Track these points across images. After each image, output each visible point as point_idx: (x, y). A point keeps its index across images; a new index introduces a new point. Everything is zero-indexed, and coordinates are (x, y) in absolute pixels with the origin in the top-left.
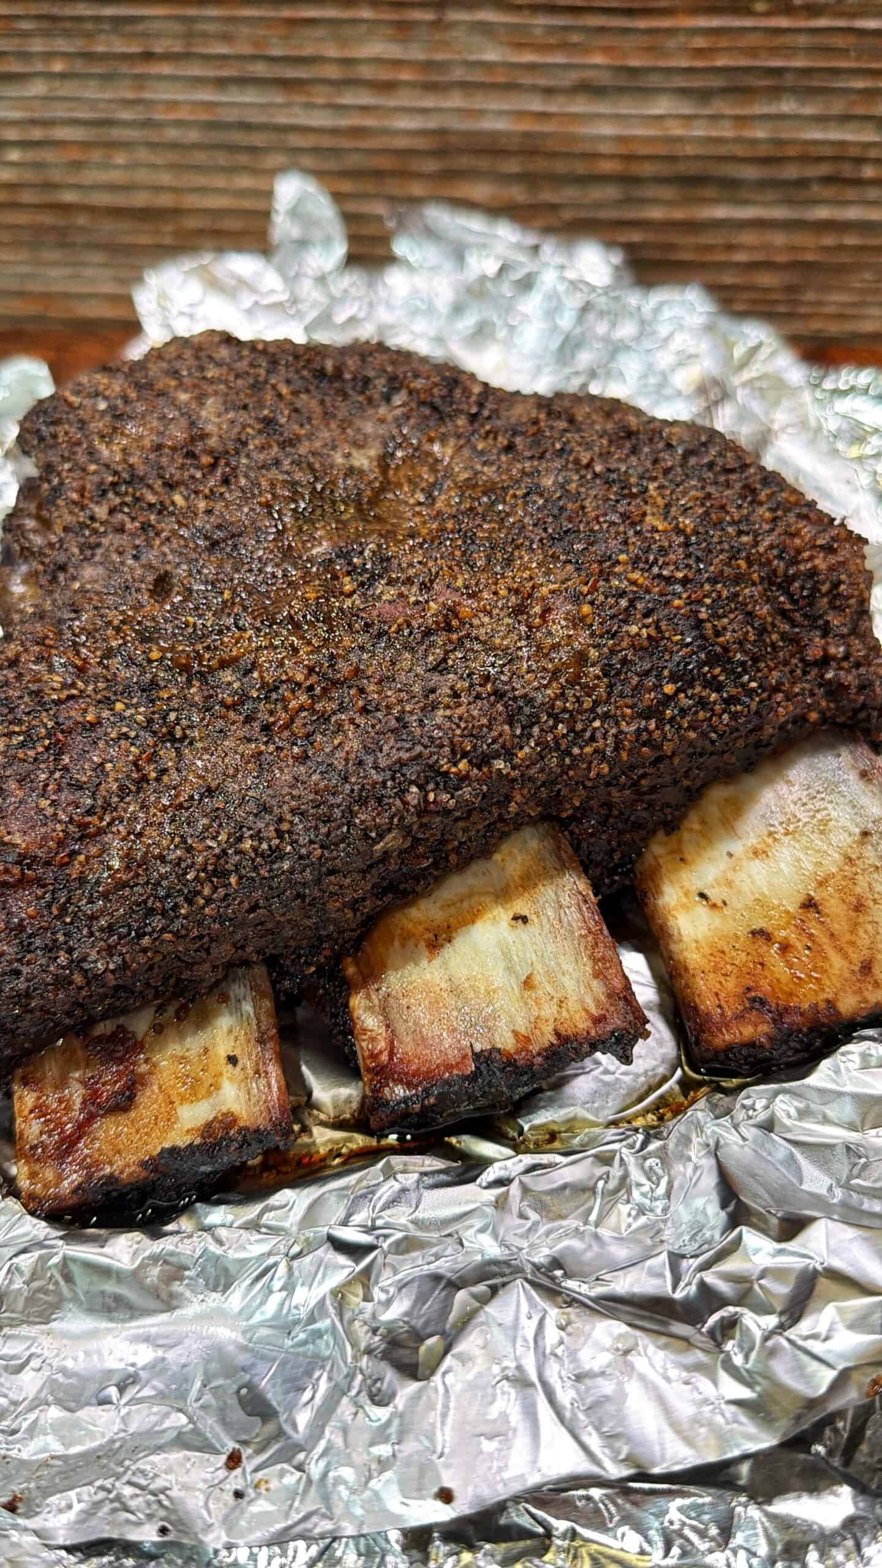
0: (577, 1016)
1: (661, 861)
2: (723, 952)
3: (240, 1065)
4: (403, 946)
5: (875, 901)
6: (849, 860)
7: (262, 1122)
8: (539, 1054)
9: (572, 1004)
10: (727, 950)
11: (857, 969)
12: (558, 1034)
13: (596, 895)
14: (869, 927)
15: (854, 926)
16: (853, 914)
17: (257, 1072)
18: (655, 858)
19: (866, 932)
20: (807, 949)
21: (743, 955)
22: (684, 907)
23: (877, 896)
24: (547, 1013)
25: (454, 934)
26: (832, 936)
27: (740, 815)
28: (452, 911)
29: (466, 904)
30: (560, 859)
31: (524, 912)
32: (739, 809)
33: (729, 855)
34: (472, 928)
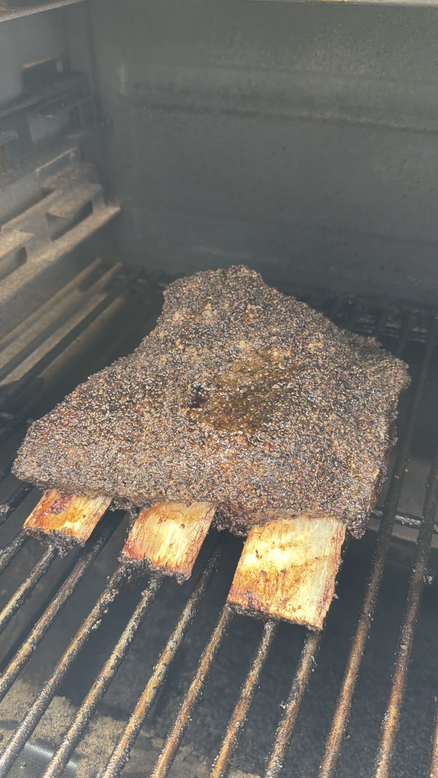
0: (174, 562)
1: (254, 534)
2: (250, 572)
3: (85, 519)
4: (155, 515)
5: (303, 582)
6: (306, 564)
9: (175, 558)
10: (252, 572)
11: (283, 599)
14: (296, 588)
15: (292, 586)
16: (294, 582)
18: (254, 532)
19: (294, 589)
20: (274, 585)
21: (255, 576)
22: (250, 552)
23: (305, 580)
24: (169, 556)
25: (167, 520)
26: (283, 585)
27: (286, 532)
28: (172, 513)
29: (176, 513)
30: (206, 516)
31: (185, 525)
32: (287, 530)
33: (274, 543)
34: (172, 521)
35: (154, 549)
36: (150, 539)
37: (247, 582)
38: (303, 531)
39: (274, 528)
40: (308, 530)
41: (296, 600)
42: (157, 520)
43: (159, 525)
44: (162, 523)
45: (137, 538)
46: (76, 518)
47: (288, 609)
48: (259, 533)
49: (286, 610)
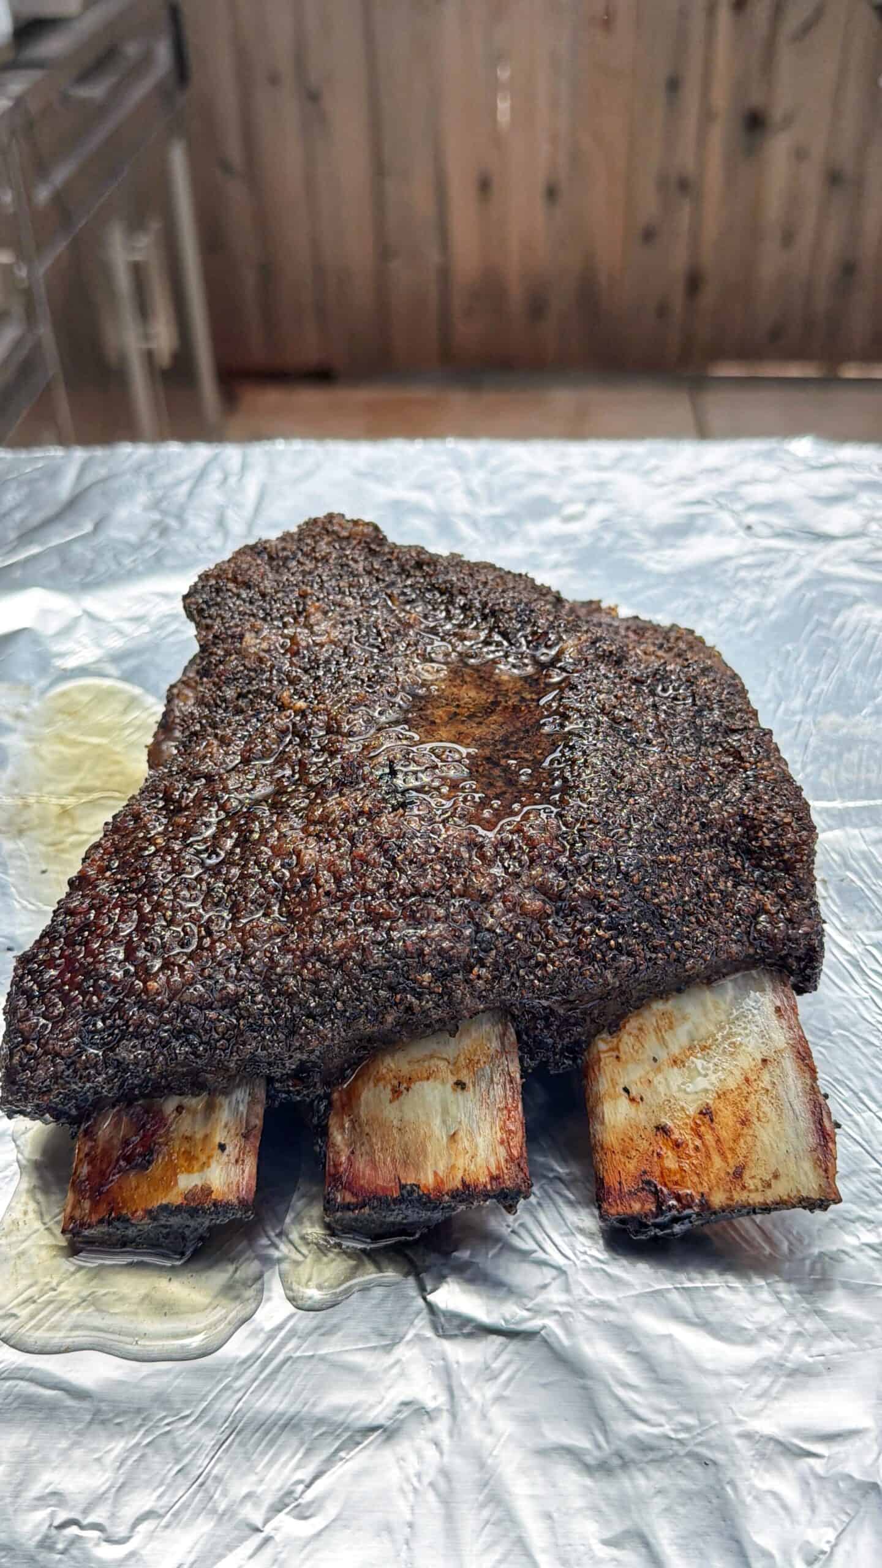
0: (481, 1171)
1: (602, 1056)
2: (631, 1139)
3: (227, 1152)
4: (375, 1086)
5: (759, 1119)
6: (747, 1081)
7: (232, 1198)
8: (447, 1194)
9: (479, 1160)
10: (635, 1138)
11: (731, 1172)
12: (463, 1182)
13: (522, 1077)
14: (749, 1138)
15: (738, 1136)
16: (738, 1126)
17: (237, 1161)
18: (599, 1052)
19: (745, 1142)
20: (697, 1149)
21: (645, 1144)
22: (610, 1096)
23: (761, 1115)
24: (461, 1162)
25: (412, 1086)
26: (718, 1141)
27: (671, 1028)
28: (416, 1067)
29: (426, 1064)
30: (503, 1044)
31: (466, 1080)
32: (671, 1023)
33: (655, 1060)
34: (425, 1084)
35: (411, 1157)
36: (388, 1141)
37: (634, 1162)
38: (705, 1014)
39: (641, 1029)
40: (716, 1008)
41: (761, 1163)
42: (387, 1094)
43: (396, 1103)
44: (402, 1098)
45: (353, 1153)
46: (203, 1158)
47: (752, 1187)
48: (612, 1050)
49: (750, 1191)
